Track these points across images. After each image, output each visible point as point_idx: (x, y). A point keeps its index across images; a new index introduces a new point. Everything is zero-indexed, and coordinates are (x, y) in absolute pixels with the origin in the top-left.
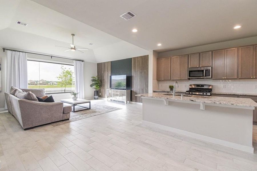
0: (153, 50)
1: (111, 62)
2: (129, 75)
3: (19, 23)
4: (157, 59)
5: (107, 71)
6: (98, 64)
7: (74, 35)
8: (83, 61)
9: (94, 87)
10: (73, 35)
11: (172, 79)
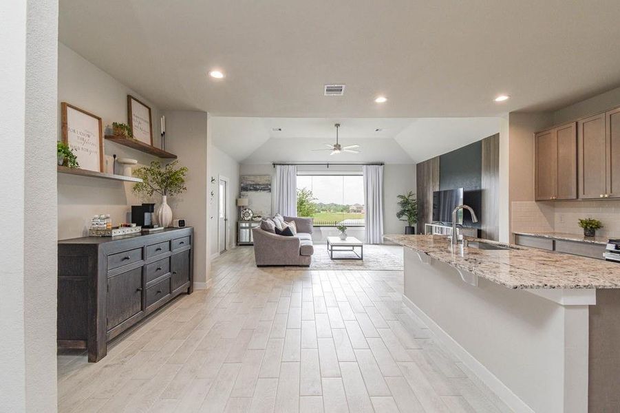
0: (510, 113)
1: (440, 156)
2: (476, 187)
3: (280, 130)
4: (536, 133)
5: (433, 181)
6: (419, 166)
7: (339, 125)
8: (382, 164)
9: (405, 217)
10: (337, 125)
11: (581, 196)
